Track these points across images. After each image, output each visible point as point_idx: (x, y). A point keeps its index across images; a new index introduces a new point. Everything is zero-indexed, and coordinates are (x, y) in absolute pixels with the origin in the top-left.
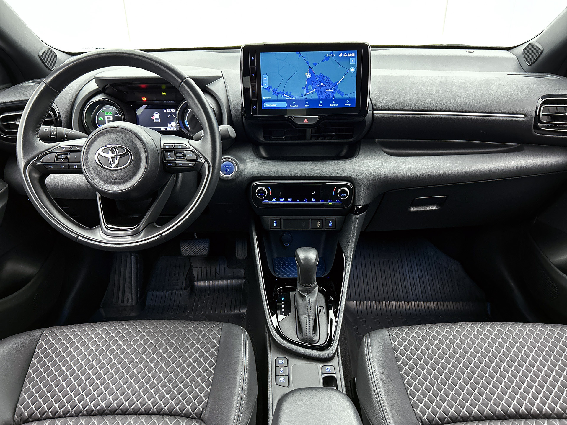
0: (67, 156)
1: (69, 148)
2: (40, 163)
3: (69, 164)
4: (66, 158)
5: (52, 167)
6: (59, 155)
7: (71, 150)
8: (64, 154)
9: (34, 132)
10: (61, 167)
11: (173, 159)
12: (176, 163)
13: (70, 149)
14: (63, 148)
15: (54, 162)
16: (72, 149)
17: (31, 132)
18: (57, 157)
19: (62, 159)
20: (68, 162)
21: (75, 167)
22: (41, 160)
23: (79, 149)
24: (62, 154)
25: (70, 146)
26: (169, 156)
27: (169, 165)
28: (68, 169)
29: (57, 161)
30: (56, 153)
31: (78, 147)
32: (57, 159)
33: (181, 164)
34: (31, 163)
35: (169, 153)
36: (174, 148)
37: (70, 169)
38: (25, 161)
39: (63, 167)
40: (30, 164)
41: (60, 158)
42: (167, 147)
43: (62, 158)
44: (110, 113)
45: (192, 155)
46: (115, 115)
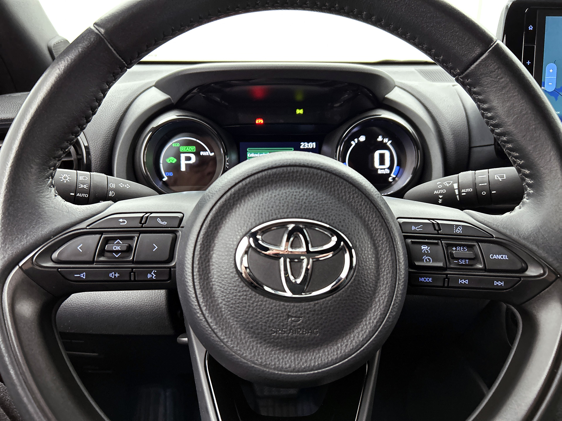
0: (129, 242)
1: (139, 220)
2: (50, 264)
3: (132, 268)
4: (129, 249)
5: (83, 276)
6: (107, 241)
7: (142, 227)
8: (121, 238)
9: (45, 170)
10: (110, 275)
11: (441, 264)
12: (447, 278)
13: (141, 223)
14: (121, 220)
15: (92, 262)
16: (145, 223)
17: (34, 169)
18: (104, 246)
19: (117, 252)
20: (132, 262)
21: (149, 276)
22: (55, 255)
23: (165, 223)
24: (115, 239)
25: (141, 215)
26: (424, 254)
27: (422, 279)
28: (130, 280)
29: (102, 259)
30: (101, 233)
31: (162, 218)
32: (102, 252)
33: (466, 281)
34: (21, 264)
35: (424, 248)
36: (438, 234)
37: (135, 281)
38: (4, 257)
39: (117, 275)
40: (17, 267)
41: (110, 249)
42: (413, 228)
43: (118, 248)
44: (193, 148)
45: (505, 257)
46: (202, 153)
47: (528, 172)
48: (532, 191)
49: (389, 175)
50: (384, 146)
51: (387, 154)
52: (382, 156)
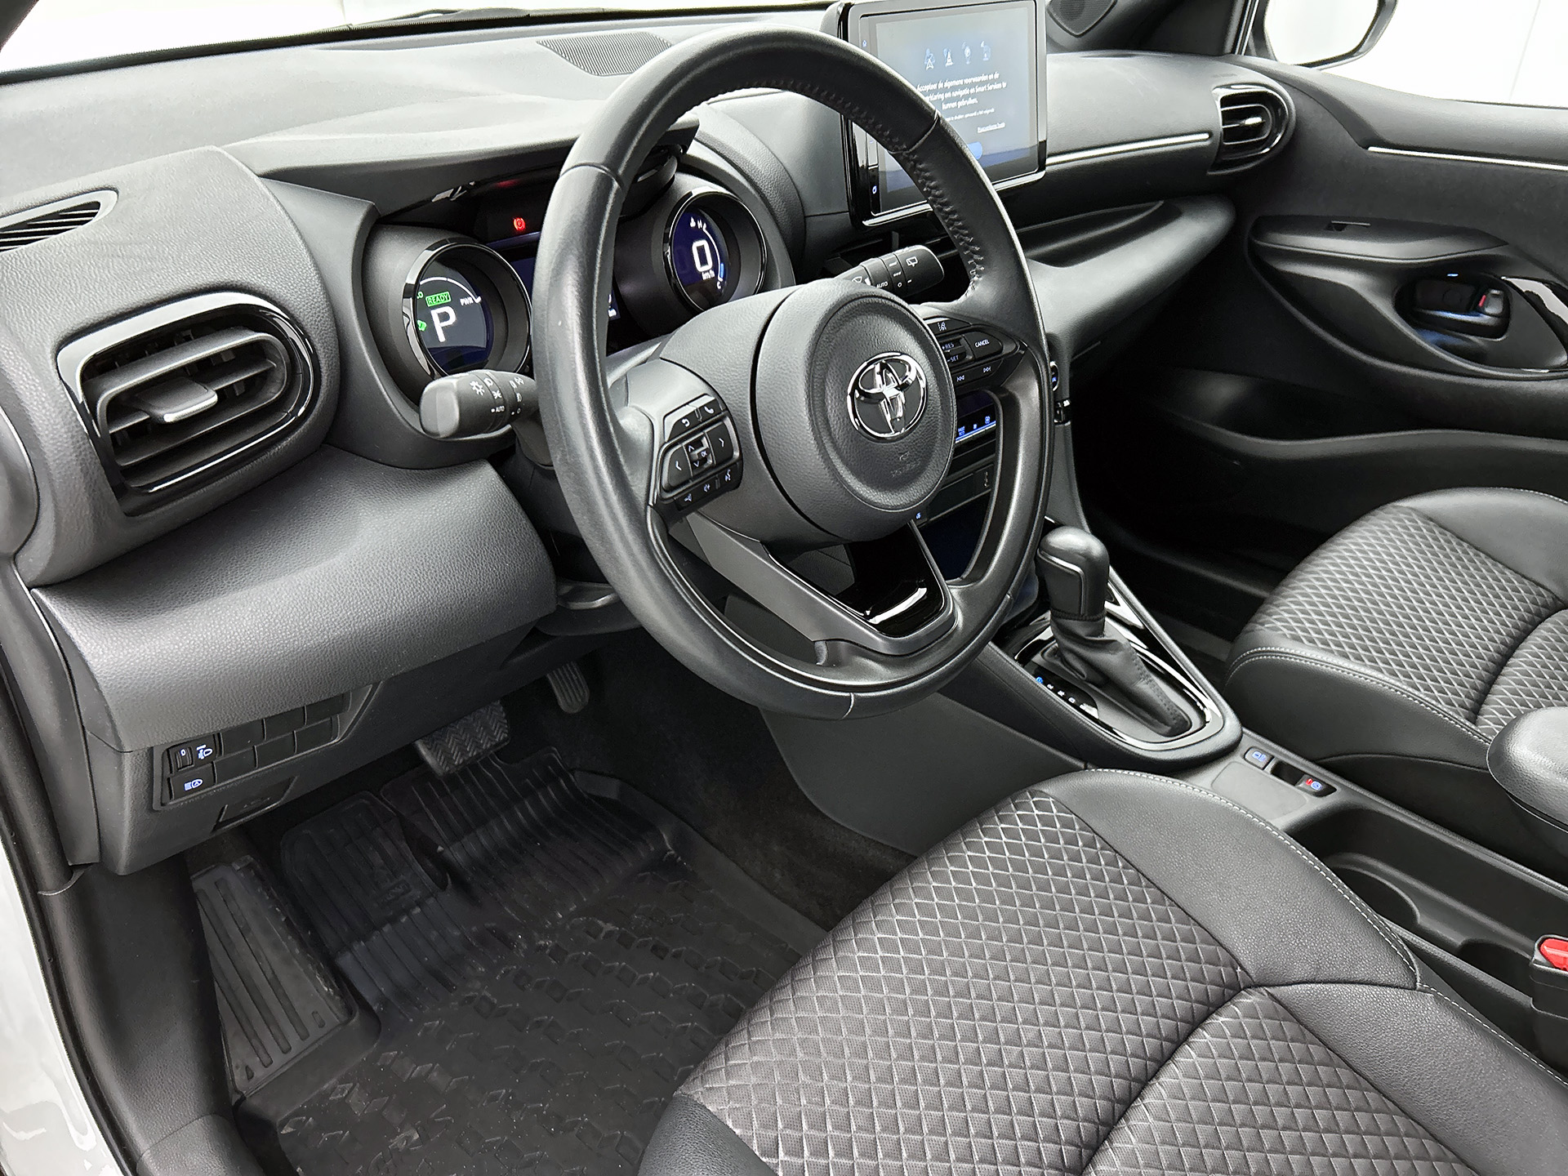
2: (666, 495)
3: (715, 475)
4: (708, 452)
5: (690, 499)
7: (700, 422)
10: (705, 489)
14: (684, 421)
15: (689, 479)
16: (699, 417)
20: (713, 466)
23: (712, 411)
28: (718, 489)
29: (694, 472)
31: (708, 407)
33: (963, 378)
37: (721, 488)
39: (709, 487)
44: (444, 296)
45: (986, 342)
46: (463, 301)
47: (977, 249)
48: (982, 268)
49: (715, 279)
50: (700, 235)
51: (703, 243)
52: (701, 250)
